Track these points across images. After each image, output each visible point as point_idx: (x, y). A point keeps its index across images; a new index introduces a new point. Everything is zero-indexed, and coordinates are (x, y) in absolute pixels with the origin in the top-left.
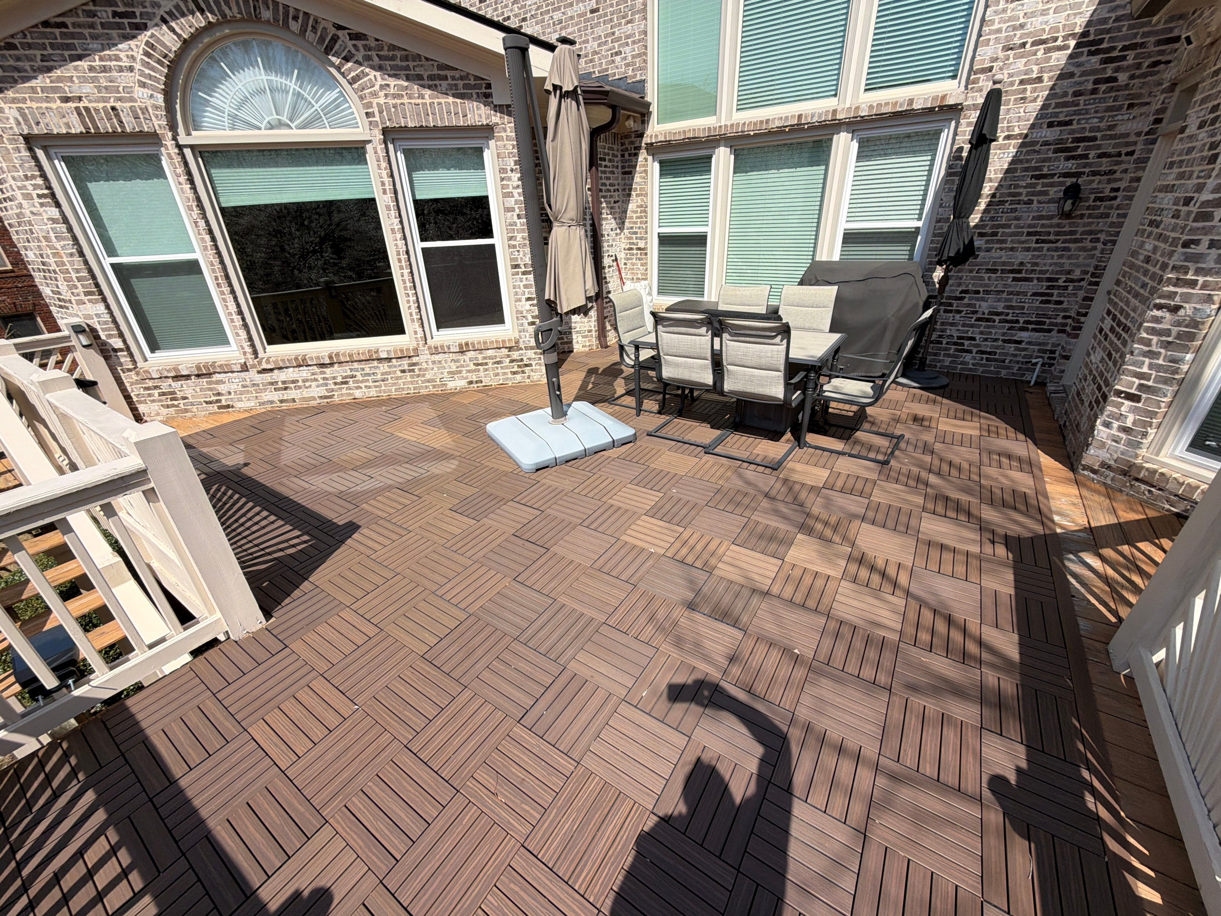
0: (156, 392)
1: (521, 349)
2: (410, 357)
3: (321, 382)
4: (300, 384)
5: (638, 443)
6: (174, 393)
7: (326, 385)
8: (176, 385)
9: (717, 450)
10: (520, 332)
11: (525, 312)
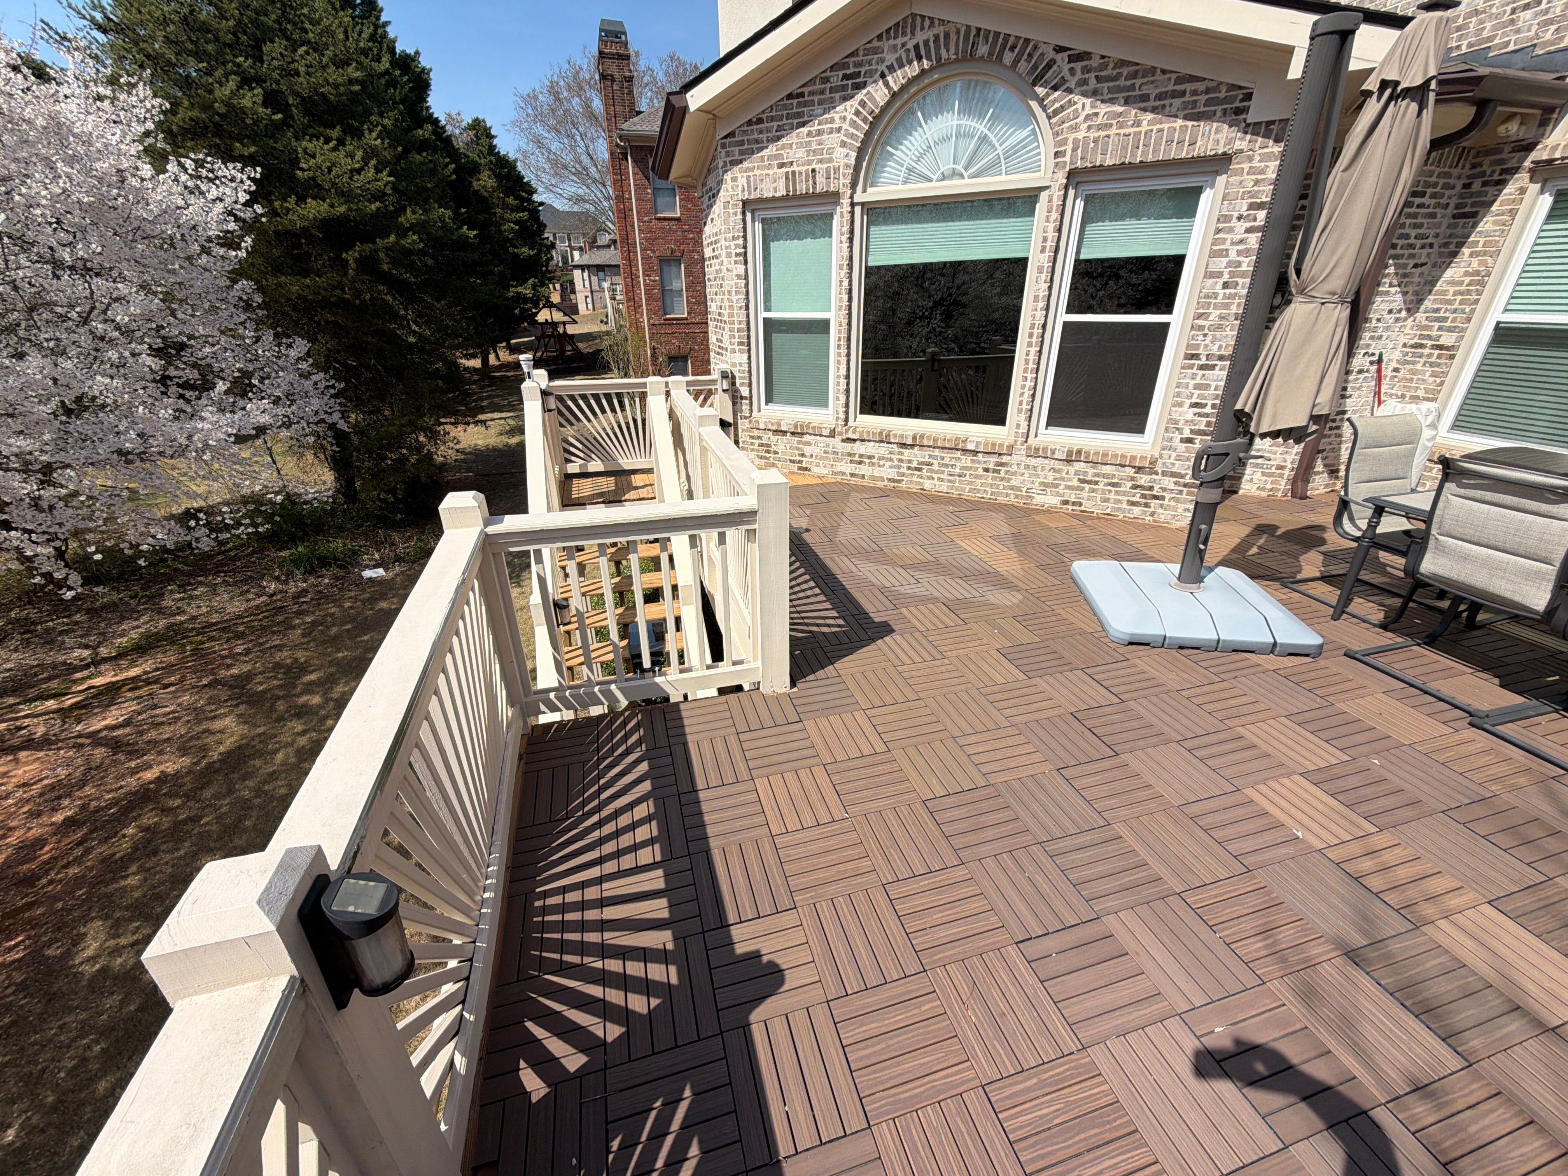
0: (757, 442)
1: (1156, 473)
2: (1000, 454)
3: (896, 463)
4: (875, 460)
5: (1322, 662)
6: (769, 446)
7: (899, 467)
8: (774, 438)
9: (1501, 729)
10: (1164, 449)
11: (1182, 422)
